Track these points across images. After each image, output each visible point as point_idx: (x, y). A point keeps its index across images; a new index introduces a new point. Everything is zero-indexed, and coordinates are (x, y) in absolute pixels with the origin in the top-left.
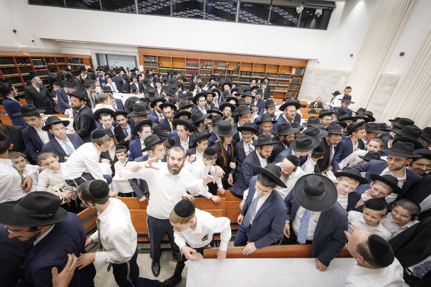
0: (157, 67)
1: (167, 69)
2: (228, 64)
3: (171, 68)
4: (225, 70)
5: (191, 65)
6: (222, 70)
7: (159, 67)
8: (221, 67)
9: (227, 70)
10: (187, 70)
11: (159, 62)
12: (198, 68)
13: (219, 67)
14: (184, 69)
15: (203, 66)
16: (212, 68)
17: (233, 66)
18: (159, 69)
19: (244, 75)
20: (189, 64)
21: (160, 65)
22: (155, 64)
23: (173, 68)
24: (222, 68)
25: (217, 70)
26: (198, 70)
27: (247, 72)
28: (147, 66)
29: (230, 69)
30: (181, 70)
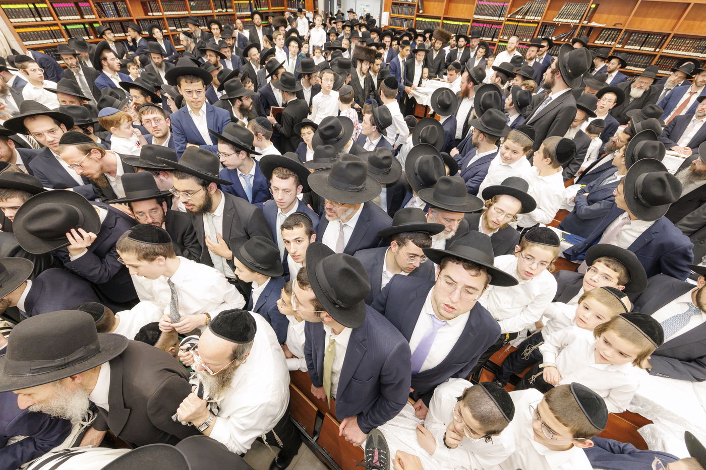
0: (413, 15)
1: (433, 20)
2: (593, 6)
3: (439, 18)
4: (576, 27)
5: (486, 11)
6: (567, 26)
7: (418, 16)
8: (568, 16)
9: (583, 27)
10: (475, 24)
11: (420, 4)
12: (503, 19)
13: (561, 15)
14: (468, 21)
15: (517, 13)
16: (539, 18)
17: (610, 13)
18: (416, 21)
19: (636, 43)
20: (483, 7)
21: (421, 11)
22: (410, 9)
23: (445, 19)
24: (570, 21)
25: (553, 25)
26: (500, 23)
27: (649, 34)
28: (396, 13)
29: (593, 24)
30: (461, 23)
